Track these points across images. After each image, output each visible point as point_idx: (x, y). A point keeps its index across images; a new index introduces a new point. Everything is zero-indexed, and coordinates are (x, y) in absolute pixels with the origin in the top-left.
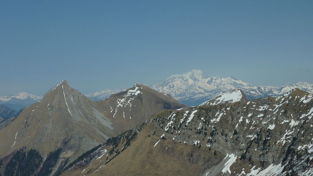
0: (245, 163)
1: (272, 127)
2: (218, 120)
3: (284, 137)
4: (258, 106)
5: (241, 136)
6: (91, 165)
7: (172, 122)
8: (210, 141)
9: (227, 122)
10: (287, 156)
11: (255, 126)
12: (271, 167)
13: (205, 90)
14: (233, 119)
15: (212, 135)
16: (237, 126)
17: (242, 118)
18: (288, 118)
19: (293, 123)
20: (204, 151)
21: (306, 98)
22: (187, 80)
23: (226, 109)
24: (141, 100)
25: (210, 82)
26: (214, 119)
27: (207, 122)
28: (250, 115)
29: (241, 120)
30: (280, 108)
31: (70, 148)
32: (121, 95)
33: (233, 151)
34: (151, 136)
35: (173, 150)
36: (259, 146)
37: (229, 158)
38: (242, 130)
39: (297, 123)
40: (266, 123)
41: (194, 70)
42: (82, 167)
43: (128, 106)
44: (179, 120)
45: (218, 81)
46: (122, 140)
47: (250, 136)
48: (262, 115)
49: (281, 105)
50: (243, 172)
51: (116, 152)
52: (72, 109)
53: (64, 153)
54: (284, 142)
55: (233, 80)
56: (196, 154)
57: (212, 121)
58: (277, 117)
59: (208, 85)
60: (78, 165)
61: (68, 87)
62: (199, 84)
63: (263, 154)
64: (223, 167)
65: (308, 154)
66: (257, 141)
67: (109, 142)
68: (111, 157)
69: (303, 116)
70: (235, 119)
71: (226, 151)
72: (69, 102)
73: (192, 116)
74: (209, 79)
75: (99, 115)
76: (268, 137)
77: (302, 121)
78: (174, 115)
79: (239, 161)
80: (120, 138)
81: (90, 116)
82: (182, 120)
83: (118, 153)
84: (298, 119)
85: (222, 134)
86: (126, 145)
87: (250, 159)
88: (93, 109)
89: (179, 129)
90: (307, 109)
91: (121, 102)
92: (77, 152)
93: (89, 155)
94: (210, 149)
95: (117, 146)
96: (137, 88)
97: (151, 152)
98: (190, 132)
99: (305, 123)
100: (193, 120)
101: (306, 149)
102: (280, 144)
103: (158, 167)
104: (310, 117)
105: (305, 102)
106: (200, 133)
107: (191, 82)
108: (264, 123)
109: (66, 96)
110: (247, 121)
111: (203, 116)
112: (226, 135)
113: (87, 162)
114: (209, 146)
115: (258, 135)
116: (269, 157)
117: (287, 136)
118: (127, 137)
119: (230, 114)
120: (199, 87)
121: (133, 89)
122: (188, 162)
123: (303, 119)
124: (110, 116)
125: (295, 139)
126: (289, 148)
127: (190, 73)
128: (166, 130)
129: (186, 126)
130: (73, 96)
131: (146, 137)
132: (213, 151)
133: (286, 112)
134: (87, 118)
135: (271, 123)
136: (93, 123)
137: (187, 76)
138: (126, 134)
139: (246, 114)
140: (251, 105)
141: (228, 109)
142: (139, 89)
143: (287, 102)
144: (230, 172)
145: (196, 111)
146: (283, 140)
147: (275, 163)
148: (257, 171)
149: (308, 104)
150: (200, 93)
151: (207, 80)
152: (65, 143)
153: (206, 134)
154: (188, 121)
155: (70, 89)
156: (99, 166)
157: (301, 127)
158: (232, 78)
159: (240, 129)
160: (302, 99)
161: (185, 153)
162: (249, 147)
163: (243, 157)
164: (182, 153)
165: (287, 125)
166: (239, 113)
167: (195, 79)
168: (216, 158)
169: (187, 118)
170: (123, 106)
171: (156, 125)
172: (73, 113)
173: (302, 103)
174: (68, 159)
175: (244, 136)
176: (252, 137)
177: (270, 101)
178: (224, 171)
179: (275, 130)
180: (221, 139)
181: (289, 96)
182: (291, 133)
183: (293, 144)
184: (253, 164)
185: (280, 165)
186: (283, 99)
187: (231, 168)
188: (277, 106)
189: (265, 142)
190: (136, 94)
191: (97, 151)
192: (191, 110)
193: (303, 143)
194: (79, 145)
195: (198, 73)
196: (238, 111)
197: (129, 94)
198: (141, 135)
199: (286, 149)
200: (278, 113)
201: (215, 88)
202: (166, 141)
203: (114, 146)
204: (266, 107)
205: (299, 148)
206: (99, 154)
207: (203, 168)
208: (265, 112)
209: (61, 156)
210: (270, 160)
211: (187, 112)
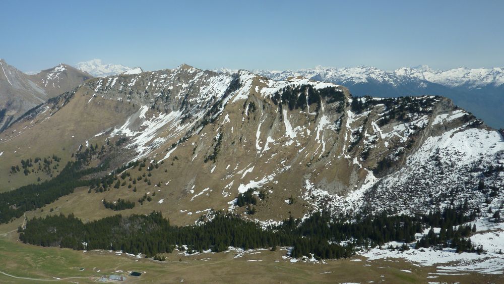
0: (154, 111)
1: (171, 88)
2: (133, 84)
3: (179, 94)
4: (160, 75)
5: (150, 94)
6: (37, 118)
7: (100, 86)
8: (129, 98)
9: (140, 85)
10: (183, 105)
11: (159, 87)
12: (172, 113)
13: (103, 73)
14: (144, 84)
15: (130, 93)
16: (147, 87)
17: (149, 82)
18: (181, 82)
19: (184, 85)
20: (126, 104)
21: (192, 70)
22: (90, 66)
23: (138, 77)
24: (66, 74)
25: (107, 68)
26: (131, 84)
27: (126, 85)
28: (155, 81)
29: (149, 84)
30: (175, 76)
31: (14, 108)
32: (50, 71)
33: (145, 103)
34: (86, 95)
35: (103, 104)
36: (163, 100)
37: (143, 108)
38: (150, 90)
39: (187, 85)
40: (167, 85)
41: (95, 59)
42: (30, 119)
43: (56, 79)
44: (105, 84)
45: (113, 67)
46: (61, 99)
47: (156, 94)
48: (163, 81)
49: (175, 74)
50: (154, 117)
51: (58, 108)
52: (11, 80)
53: (9, 112)
54: (180, 97)
55: (123, 67)
56: (120, 107)
57: (129, 85)
58: (174, 82)
59: (106, 70)
60: (26, 118)
61: (6, 64)
62: (99, 68)
63: (167, 105)
64: (140, 114)
65: (198, 103)
66: (162, 97)
67: (49, 101)
68: (53, 111)
69: (190, 81)
70: (145, 83)
71: (141, 104)
72: (8, 75)
73: (114, 81)
74: (106, 65)
75: (34, 85)
76: (169, 94)
77: (191, 84)
78: (101, 81)
79: (151, 110)
80: (59, 98)
81: (26, 85)
82: (107, 85)
83: (59, 108)
84: (188, 83)
85: (137, 93)
86: (66, 102)
87: (158, 109)
88: (29, 80)
89: (106, 90)
90: (193, 77)
91: (50, 76)
92: (19, 111)
93: (33, 111)
94: (130, 103)
95: (57, 103)
96: (62, 66)
97: (86, 106)
98: (114, 92)
99: (192, 85)
100: (115, 84)
101: (196, 101)
102: (177, 98)
103: (94, 116)
104: (196, 82)
105: (191, 72)
106: (121, 92)
107: (93, 67)
108: (165, 85)
109: (5, 71)
110: (154, 85)
111: (122, 81)
112: (140, 94)
113: (33, 116)
114: (129, 101)
115: (162, 93)
116: (171, 106)
117: (181, 93)
118: (65, 97)
119: (141, 80)
120: (100, 71)
121: (59, 66)
122: (115, 112)
123: (191, 83)
124: (43, 86)
125: (187, 95)
126: (184, 100)
127: (92, 61)
128: (96, 91)
129: (111, 88)
130: (11, 70)
131: (82, 96)
132: (132, 105)
133: (179, 78)
134: (25, 87)
135: (170, 85)
136: (30, 90)
137: (90, 63)
138: (64, 95)
139: (152, 80)
140: (155, 74)
141: (140, 77)
142: (64, 67)
143: (180, 72)
144: (145, 117)
145: (117, 78)
146: (179, 96)
147: (175, 110)
148: (163, 115)
149: (193, 74)
150: (101, 75)
151: (104, 66)
152: (9, 105)
153: (126, 93)
154: (112, 85)
155: (7, 66)
156: (44, 118)
157: (190, 87)
158: (122, 65)
159: (149, 90)
160: (189, 70)
161: (112, 106)
162: (157, 101)
163: (153, 107)
164: (110, 106)
165: (181, 87)
166: (147, 80)
167: (96, 66)
168: (134, 109)
169: (111, 83)
170: (53, 79)
171: (88, 87)
172: (12, 83)
173: (189, 73)
174: (13, 116)
175: (152, 94)
176: (158, 95)
177: (168, 72)
178: (141, 116)
179: (173, 90)
180: (137, 96)
181: (181, 68)
182: (183, 91)
183: (186, 98)
184: (160, 111)
185: (179, 111)
186: (176, 71)
187: (145, 115)
188: (173, 75)
189: (167, 98)
190: (62, 70)
191: (41, 108)
192: (113, 77)
193: (193, 97)
194: (21, 106)
195: (98, 61)
196: (146, 78)
197: (56, 70)
198: (77, 95)
199: (182, 101)
200: (174, 79)
201: (111, 71)
202: (97, 99)
203: (55, 103)
204: (165, 75)
205: (191, 100)
206: (43, 110)
207: (126, 115)
208: (165, 79)
209: (6, 114)
210: (172, 109)
211: (111, 79)
